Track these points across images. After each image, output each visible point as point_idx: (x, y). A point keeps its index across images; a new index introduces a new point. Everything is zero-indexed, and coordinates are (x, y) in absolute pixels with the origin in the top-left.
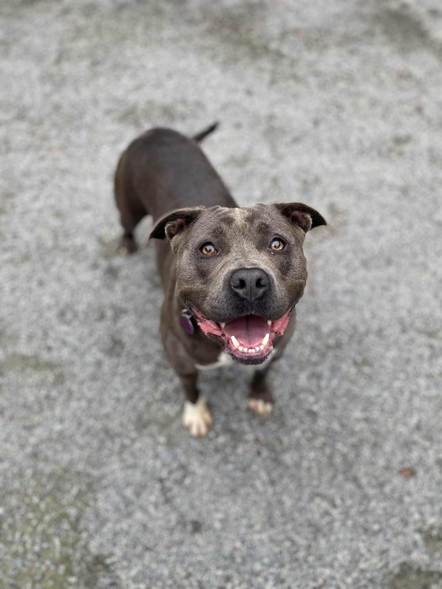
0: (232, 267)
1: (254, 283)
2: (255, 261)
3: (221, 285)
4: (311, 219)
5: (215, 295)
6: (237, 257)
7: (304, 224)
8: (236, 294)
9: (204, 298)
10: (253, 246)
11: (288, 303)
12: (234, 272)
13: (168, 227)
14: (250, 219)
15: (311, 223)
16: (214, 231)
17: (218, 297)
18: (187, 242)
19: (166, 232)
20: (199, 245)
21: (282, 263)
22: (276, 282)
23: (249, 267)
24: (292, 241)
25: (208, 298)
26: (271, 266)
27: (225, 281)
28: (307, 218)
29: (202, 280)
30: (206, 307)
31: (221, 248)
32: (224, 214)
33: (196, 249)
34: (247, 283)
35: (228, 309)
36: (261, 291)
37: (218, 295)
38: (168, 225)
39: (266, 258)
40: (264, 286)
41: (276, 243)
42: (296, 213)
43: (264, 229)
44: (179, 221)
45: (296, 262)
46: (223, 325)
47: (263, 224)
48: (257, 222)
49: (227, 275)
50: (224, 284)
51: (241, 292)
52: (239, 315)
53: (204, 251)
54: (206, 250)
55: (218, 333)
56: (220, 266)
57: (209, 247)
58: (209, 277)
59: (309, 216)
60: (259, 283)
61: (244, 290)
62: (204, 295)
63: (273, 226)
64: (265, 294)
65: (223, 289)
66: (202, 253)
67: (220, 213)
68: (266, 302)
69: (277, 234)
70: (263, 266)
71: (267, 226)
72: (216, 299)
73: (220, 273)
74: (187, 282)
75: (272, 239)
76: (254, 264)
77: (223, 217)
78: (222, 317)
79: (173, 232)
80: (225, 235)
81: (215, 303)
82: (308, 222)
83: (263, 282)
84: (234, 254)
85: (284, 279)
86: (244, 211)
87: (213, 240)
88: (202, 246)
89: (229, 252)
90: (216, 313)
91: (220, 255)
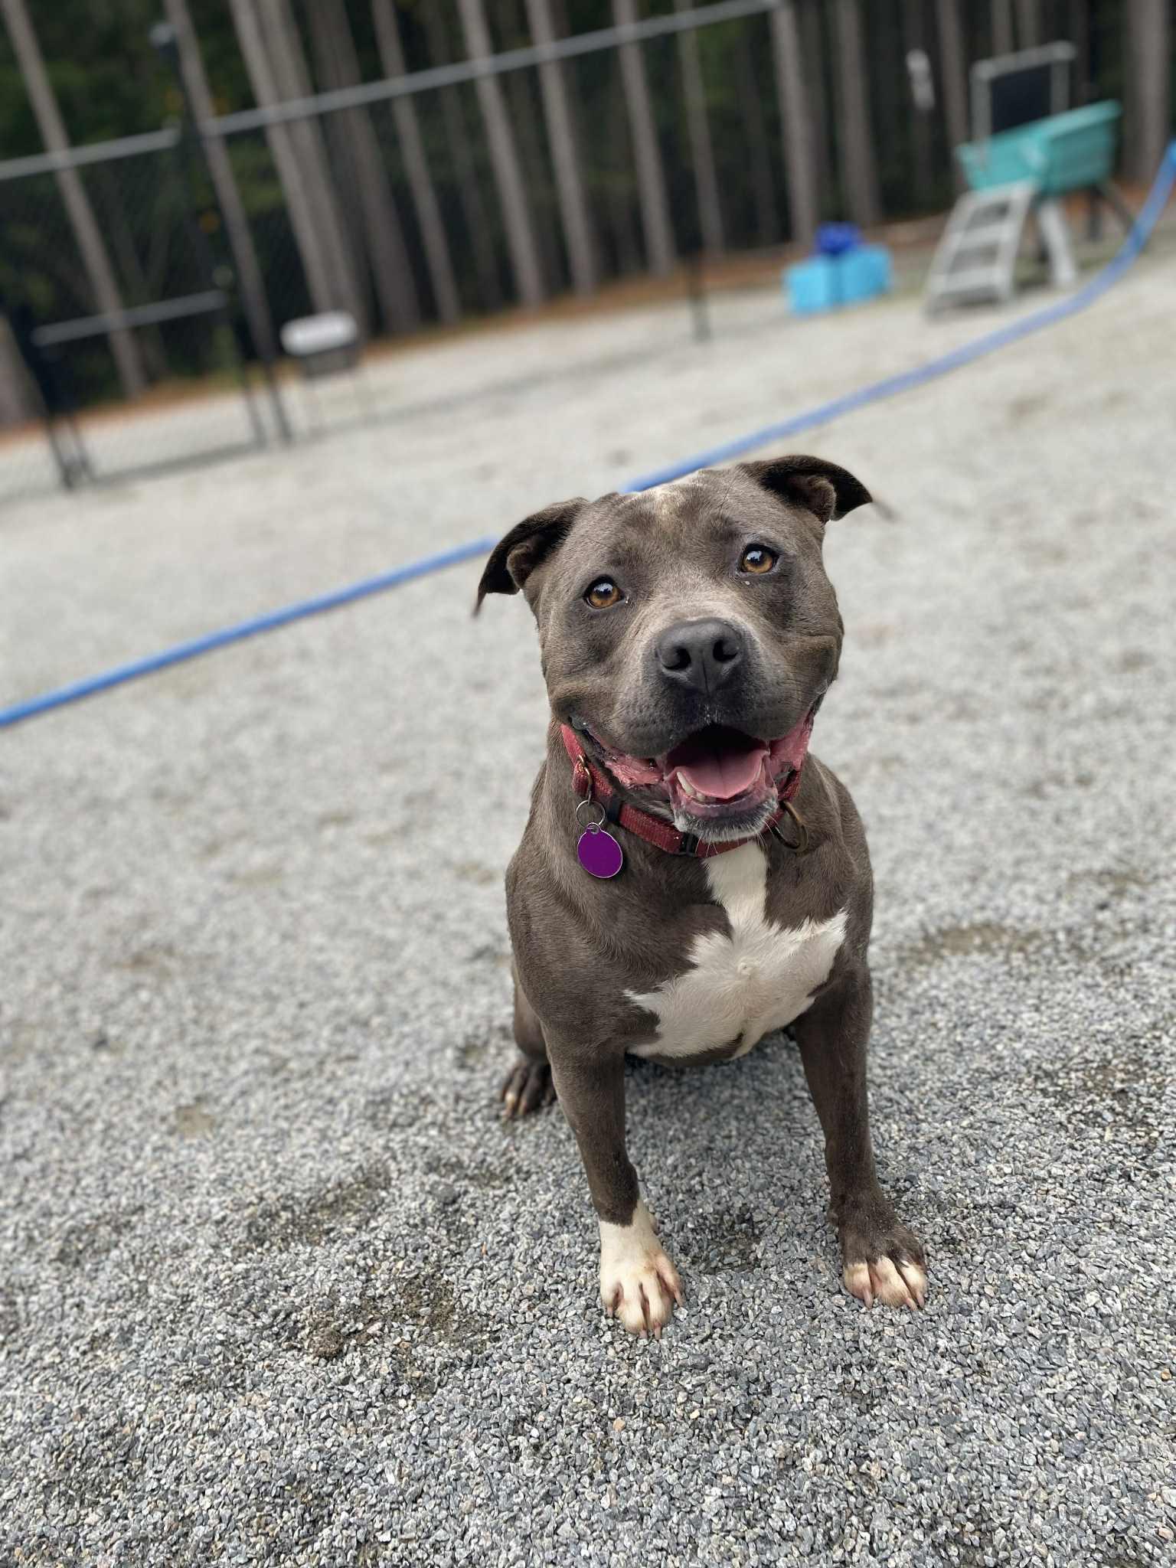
0: (659, 626)
1: (708, 654)
2: (710, 605)
3: (640, 671)
4: (832, 487)
5: (630, 698)
6: (669, 601)
7: (816, 502)
8: (674, 685)
9: (610, 706)
10: (702, 573)
12: (662, 636)
13: (517, 557)
14: (689, 511)
15: (835, 501)
16: (613, 551)
17: (637, 700)
19: (509, 568)
20: (582, 589)
21: (772, 604)
23: (694, 619)
25: (617, 706)
26: (747, 610)
27: (646, 659)
29: (602, 668)
30: (616, 725)
31: (632, 585)
32: (632, 506)
33: (576, 598)
34: (693, 654)
35: (663, 721)
36: (727, 667)
37: (636, 695)
38: (516, 552)
39: (735, 594)
40: (731, 657)
41: (753, 556)
42: (798, 480)
43: (722, 530)
44: (535, 540)
45: (805, 597)
47: (717, 517)
48: (705, 515)
49: (648, 646)
50: (646, 667)
51: (682, 676)
52: (687, 729)
53: (596, 600)
54: (599, 594)
55: (651, 779)
56: (633, 626)
57: (602, 588)
58: (615, 658)
59: (824, 482)
60: (719, 651)
61: (689, 670)
62: (603, 700)
63: (743, 520)
64: (735, 671)
65: (645, 680)
66: (593, 605)
67: (622, 506)
68: (740, 691)
69: (755, 535)
70: (727, 614)
71: (728, 522)
72: (634, 705)
73: (636, 645)
74: (569, 675)
75: (741, 549)
76: (705, 612)
77: (630, 513)
79: (524, 567)
81: (634, 715)
82: (827, 500)
83: (726, 649)
84: (662, 595)
85: (780, 640)
86: (675, 493)
87: (611, 571)
88: (589, 591)
89: (650, 593)
90: (641, 738)
91: (631, 604)
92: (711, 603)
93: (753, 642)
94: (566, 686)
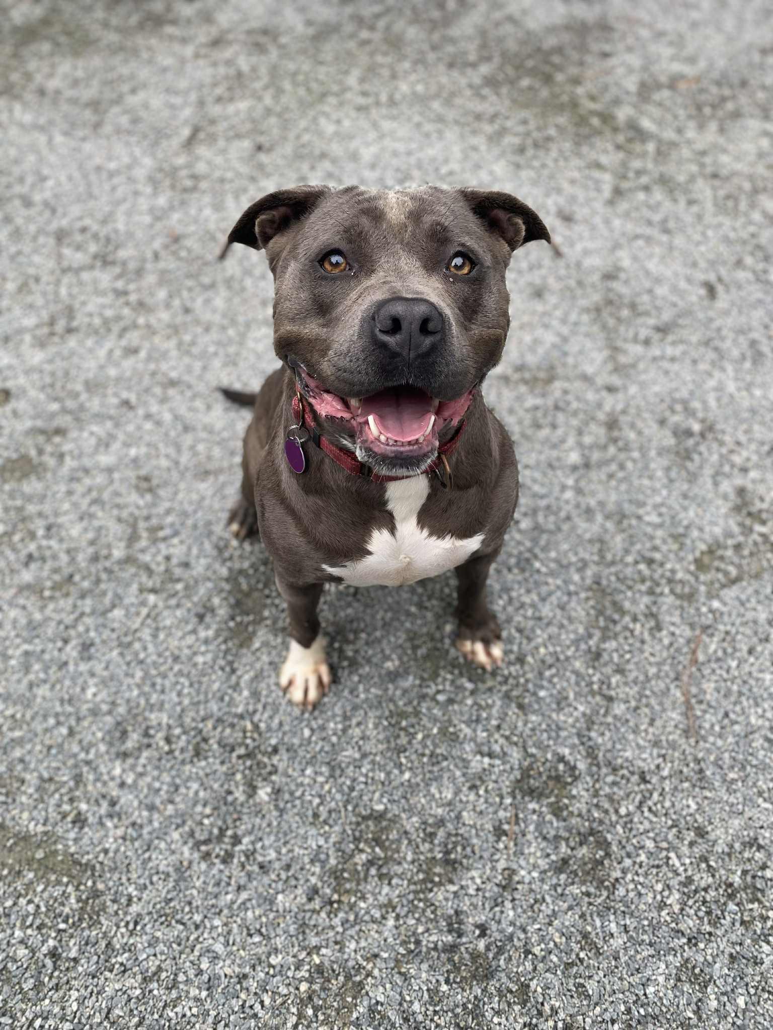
0: (379, 296)
1: (416, 326)
2: (421, 288)
3: (356, 328)
4: (523, 227)
5: (344, 348)
6: (389, 279)
7: (510, 234)
8: (384, 346)
9: (324, 352)
10: (418, 264)
12: (381, 305)
13: (262, 222)
14: (415, 216)
15: (524, 233)
16: (347, 231)
17: (349, 351)
18: (295, 247)
19: (257, 229)
20: (317, 255)
21: (466, 300)
22: (455, 329)
23: (410, 296)
24: (487, 259)
25: (331, 353)
26: (449, 300)
27: (363, 320)
28: (516, 224)
29: (321, 321)
30: (326, 367)
31: (358, 261)
32: (369, 200)
33: (312, 261)
34: (405, 325)
35: (367, 374)
36: (428, 341)
37: (349, 347)
38: (263, 217)
39: (440, 286)
40: (433, 333)
41: (458, 261)
42: (499, 213)
43: (440, 234)
44: (282, 210)
45: (490, 299)
46: (354, 402)
47: (438, 224)
48: (428, 219)
49: (367, 309)
50: (362, 326)
51: (391, 340)
52: (387, 384)
53: (327, 266)
54: (331, 264)
55: (347, 415)
56: (353, 295)
57: (334, 259)
58: (334, 315)
59: (520, 221)
60: (425, 326)
61: (398, 337)
62: (322, 346)
63: (457, 231)
64: (433, 348)
65: (360, 337)
66: (324, 269)
67: (360, 198)
68: (434, 363)
69: (463, 245)
70: (434, 298)
71: (445, 229)
72: (346, 355)
73: (355, 307)
74: (293, 320)
75: (452, 252)
76: (418, 293)
77: (366, 205)
78: (356, 388)
79: (269, 231)
80: (366, 239)
81: (344, 363)
82: (517, 232)
83: (431, 326)
84: (382, 274)
85: (467, 329)
86: (406, 199)
87: (343, 246)
88: (323, 257)
89: (373, 271)
90: (345, 381)
91: (356, 276)
93: (450, 325)
94: (289, 327)
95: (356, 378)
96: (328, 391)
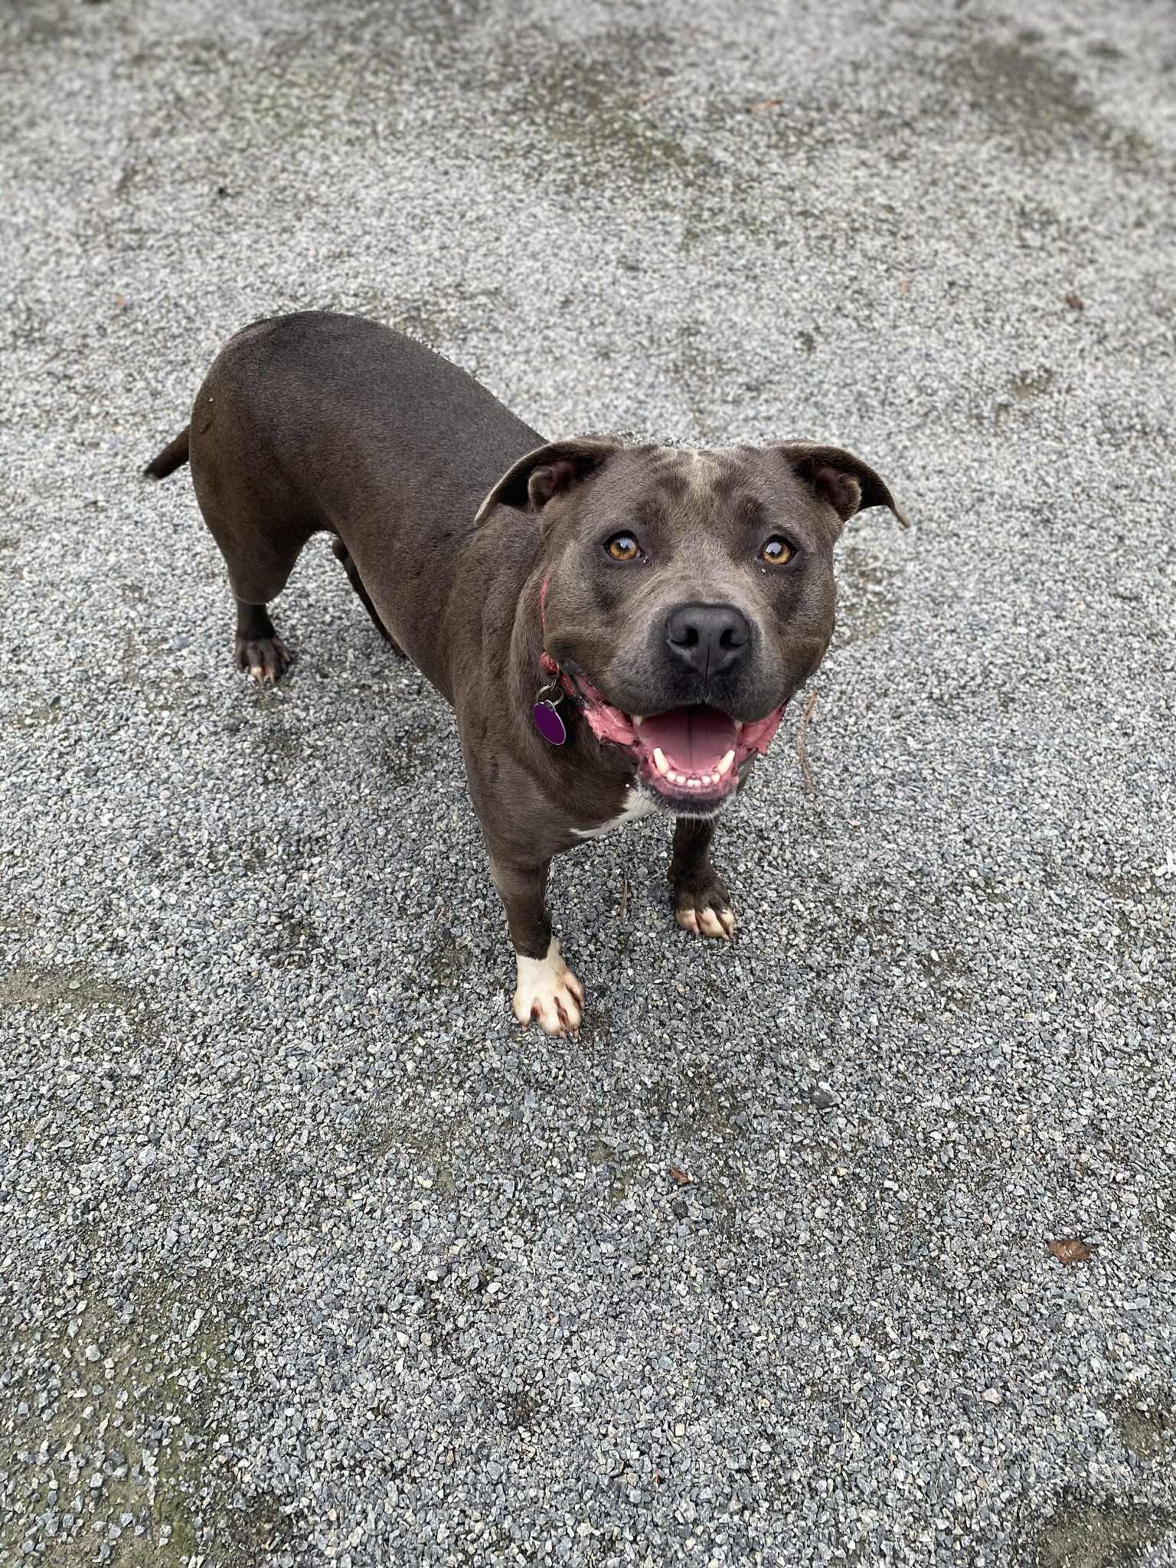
0: (672, 597)
1: (716, 638)
2: (726, 588)
3: (646, 634)
4: (859, 490)
5: (630, 657)
6: (687, 572)
7: (844, 499)
8: (675, 659)
9: (608, 658)
10: (724, 551)
11: (781, 687)
12: (677, 610)
13: (536, 480)
14: (723, 487)
15: (860, 498)
16: (641, 508)
17: (635, 662)
18: (576, 522)
19: (530, 489)
20: (603, 537)
21: (782, 595)
22: (765, 639)
23: (710, 601)
24: (811, 545)
25: (615, 661)
26: (758, 598)
27: (654, 627)
28: (851, 487)
29: (605, 617)
30: (610, 678)
31: (653, 547)
32: (666, 467)
33: (595, 544)
34: (702, 636)
35: (656, 689)
36: (730, 656)
37: (636, 656)
38: (538, 474)
39: (749, 579)
40: (737, 646)
41: (774, 547)
42: (829, 473)
43: (752, 515)
44: (562, 465)
45: (812, 593)
46: (638, 720)
47: (750, 500)
48: (738, 494)
49: (659, 614)
50: (652, 633)
51: (686, 653)
52: (678, 703)
53: (614, 550)
54: (619, 546)
55: (625, 738)
56: (645, 588)
57: (624, 543)
58: (620, 611)
59: (855, 483)
60: (726, 638)
61: (694, 649)
62: (606, 651)
63: (773, 508)
64: (735, 662)
65: (649, 646)
66: (610, 554)
67: (657, 464)
68: (736, 680)
69: (779, 528)
70: (741, 601)
71: (759, 507)
72: (632, 665)
73: (645, 607)
74: (572, 617)
75: (766, 537)
76: (720, 596)
77: (665, 473)
78: (643, 705)
79: (545, 491)
80: (664, 520)
81: (629, 674)
82: (852, 496)
83: (734, 638)
84: (680, 564)
85: (781, 632)
86: (713, 464)
87: (637, 528)
88: (611, 538)
89: (670, 559)
90: (630, 696)
91: (648, 564)
92: (727, 585)
93: (758, 634)
95: (644, 693)
96: (608, 704)
